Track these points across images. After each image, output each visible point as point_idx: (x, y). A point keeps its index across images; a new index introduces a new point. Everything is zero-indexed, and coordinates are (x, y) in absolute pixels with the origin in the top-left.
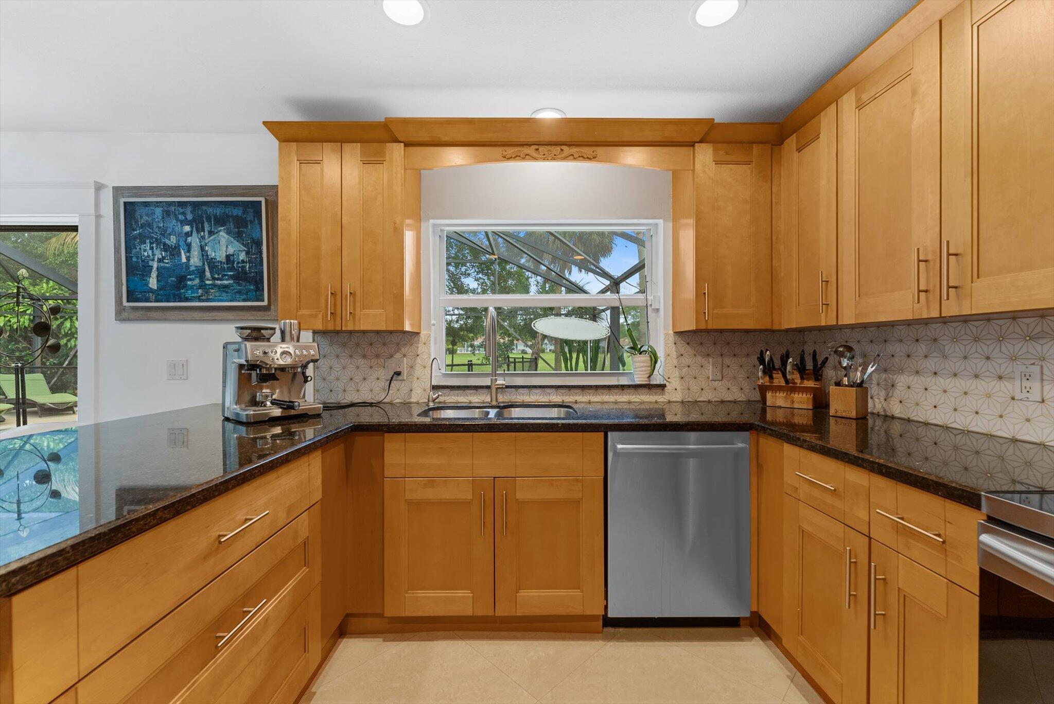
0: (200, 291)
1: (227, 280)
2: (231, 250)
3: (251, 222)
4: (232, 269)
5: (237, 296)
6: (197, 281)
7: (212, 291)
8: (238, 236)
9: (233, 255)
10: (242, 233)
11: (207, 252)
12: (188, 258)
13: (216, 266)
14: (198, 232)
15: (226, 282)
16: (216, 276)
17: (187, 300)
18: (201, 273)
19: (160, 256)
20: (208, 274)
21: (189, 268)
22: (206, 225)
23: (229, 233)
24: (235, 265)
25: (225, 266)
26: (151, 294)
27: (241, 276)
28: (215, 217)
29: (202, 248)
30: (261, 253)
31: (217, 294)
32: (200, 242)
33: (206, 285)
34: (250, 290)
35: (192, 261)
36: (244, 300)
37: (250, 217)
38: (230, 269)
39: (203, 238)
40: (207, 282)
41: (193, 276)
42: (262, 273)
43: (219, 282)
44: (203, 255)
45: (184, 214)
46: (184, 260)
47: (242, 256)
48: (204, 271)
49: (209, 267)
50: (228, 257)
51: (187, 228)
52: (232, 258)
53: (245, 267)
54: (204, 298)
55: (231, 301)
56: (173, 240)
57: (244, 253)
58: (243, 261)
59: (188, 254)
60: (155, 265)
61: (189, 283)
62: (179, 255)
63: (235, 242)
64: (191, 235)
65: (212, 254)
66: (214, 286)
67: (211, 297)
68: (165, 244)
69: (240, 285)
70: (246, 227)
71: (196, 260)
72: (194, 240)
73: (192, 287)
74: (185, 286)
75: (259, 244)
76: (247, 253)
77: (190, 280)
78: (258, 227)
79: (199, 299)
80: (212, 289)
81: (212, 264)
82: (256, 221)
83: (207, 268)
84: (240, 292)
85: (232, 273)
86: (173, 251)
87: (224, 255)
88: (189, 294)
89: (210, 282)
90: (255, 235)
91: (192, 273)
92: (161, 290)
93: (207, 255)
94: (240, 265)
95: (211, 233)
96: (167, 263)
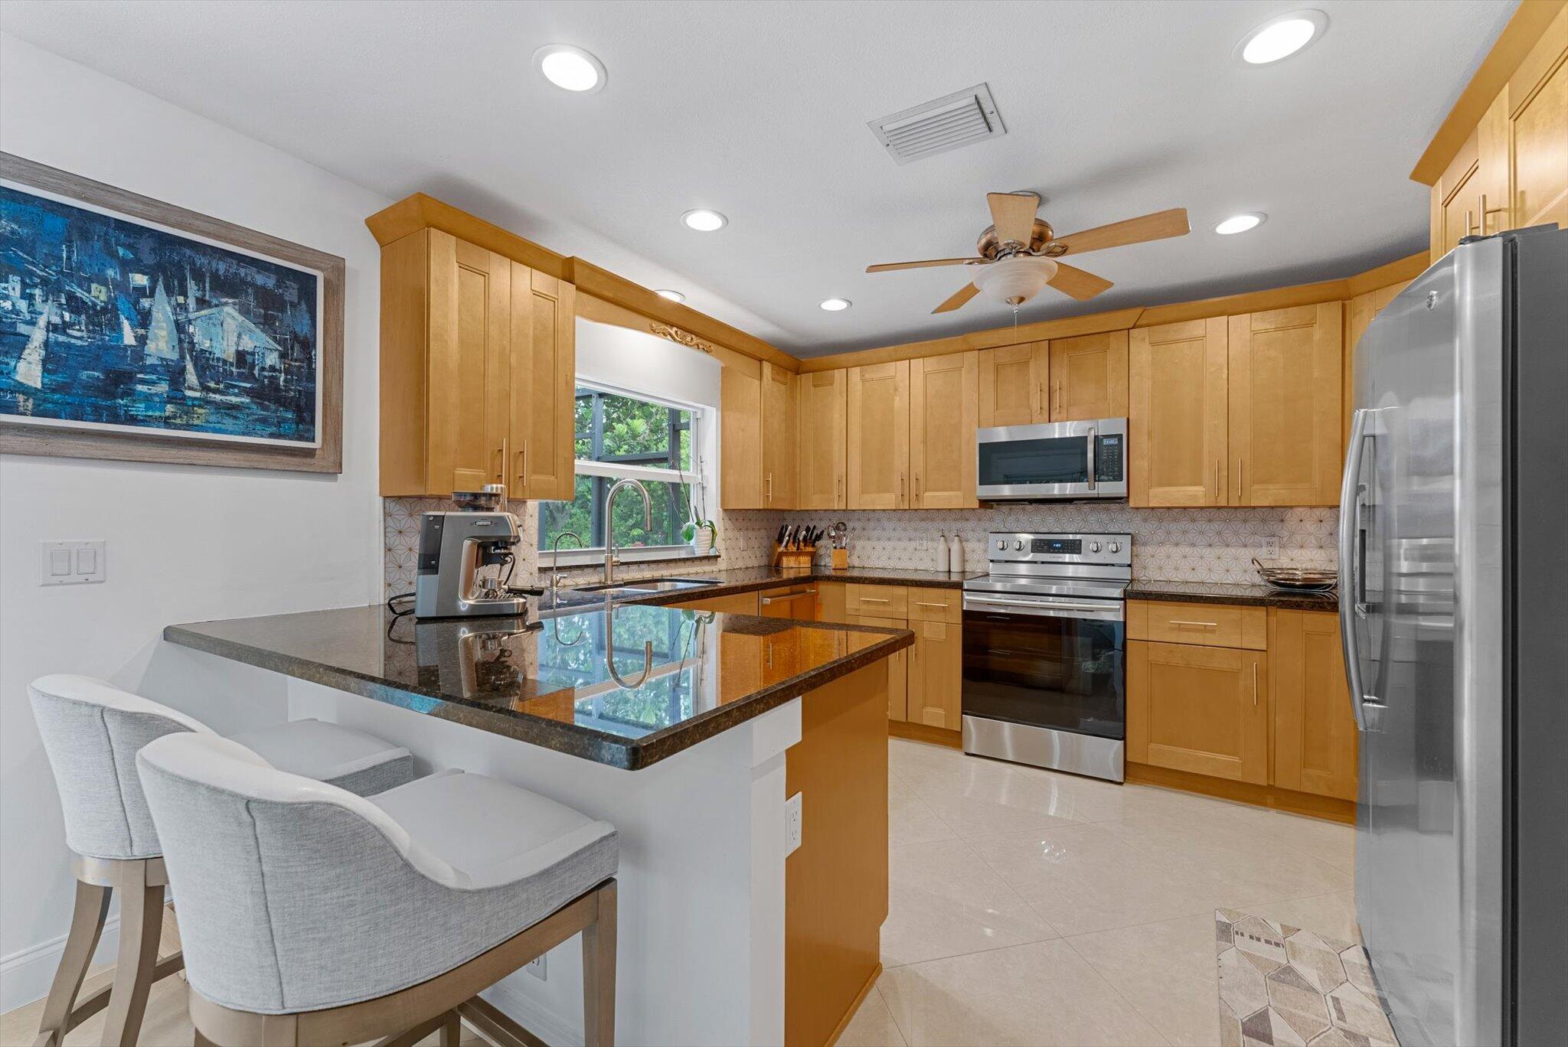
0: (170, 409)
1: (236, 395)
2: (247, 344)
3: (292, 305)
4: (250, 377)
5: (258, 427)
6: (163, 388)
7: (200, 411)
8: (266, 323)
9: (253, 354)
10: (275, 318)
11: (191, 336)
12: (142, 340)
13: (213, 367)
14: (169, 292)
15: (234, 399)
16: (212, 385)
17: (133, 420)
18: (175, 375)
19: (56, 320)
20: (191, 377)
21: (142, 359)
22: (192, 286)
23: (245, 311)
24: (256, 372)
25: (234, 369)
26: (21, 398)
27: (266, 393)
28: (215, 276)
29: (180, 327)
30: (310, 360)
31: (213, 418)
32: (175, 313)
33: (184, 398)
34: (285, 420)
35: (151, 347)
36: (272, 436)
37: (291, 294)
38: (242, 377)
39: (184, 307)
40: (189, 393)
41: (154, 377)
42: (313, 394)
43: (218, 397)
44: (180, 341)
45: (129, 247)
46: (129, 338)
47: (272, 359)
48: (183, 371)
49: (195, 366)
50: (241, 356)
51: (140, 280)
52: (249, 358)
53: (278, 379)
54: (178, 421)
55: (244, 434)
56: (98, 294)
57: (276, 355)
58: (273, 368)
59: (141, 331)
60: (38, 335)
61: (139, 387)
62: (117, 327)
63: (258, 331)
64: (152, 295)
65: (202, 342)
66: (205, 402)
67: (196, 422)
68: (71, 297)
69: (265, 408)
70: (283, 310)
71: (161, 345)
72: (161, 308)
73: (148, 398)
74: (129, 393)
75: (308, 345)
76: (283, 356)
77: (143, 382)
78: (307, 316)
79: (167, 422)
80: (200, 406)
81: (204, 362)
82: (304, 306)
83: (190, 367)
84: (264, 421)
85: (248, 385)
86: (102, 318)
87: (232, 350)
88: (139, 409)
89: (198, 394)
90: (303, 330)
91: (153, 369)
92: (54, 391)
93: (192, 343)
94: (266, 374)
95: (202, 303)
96: (79, 336)
